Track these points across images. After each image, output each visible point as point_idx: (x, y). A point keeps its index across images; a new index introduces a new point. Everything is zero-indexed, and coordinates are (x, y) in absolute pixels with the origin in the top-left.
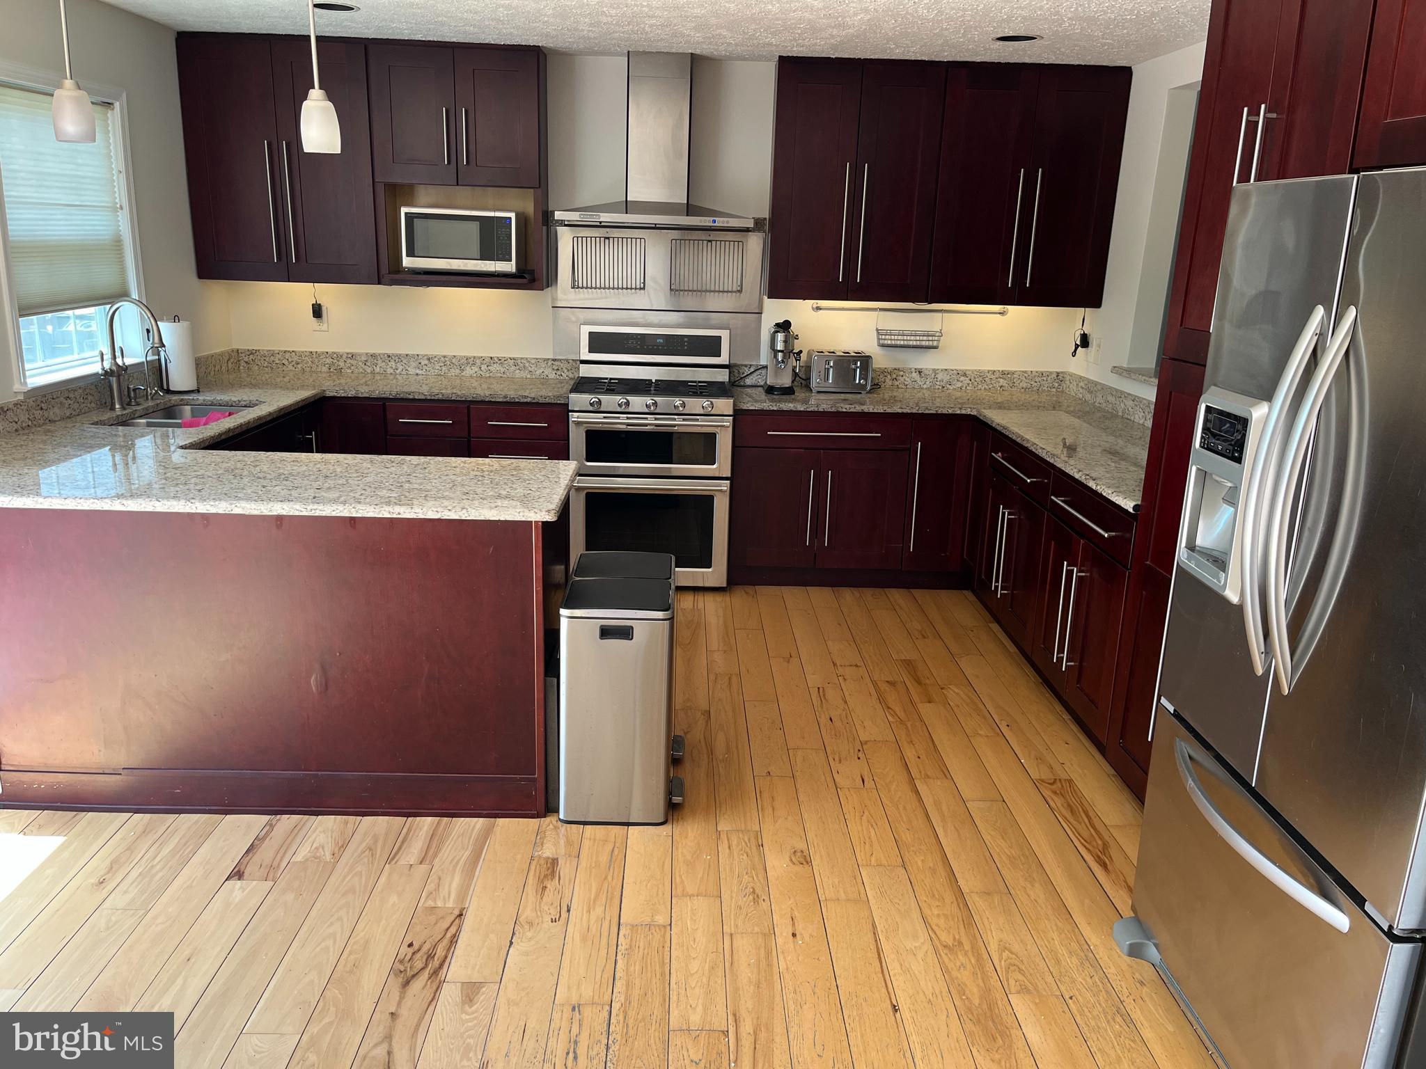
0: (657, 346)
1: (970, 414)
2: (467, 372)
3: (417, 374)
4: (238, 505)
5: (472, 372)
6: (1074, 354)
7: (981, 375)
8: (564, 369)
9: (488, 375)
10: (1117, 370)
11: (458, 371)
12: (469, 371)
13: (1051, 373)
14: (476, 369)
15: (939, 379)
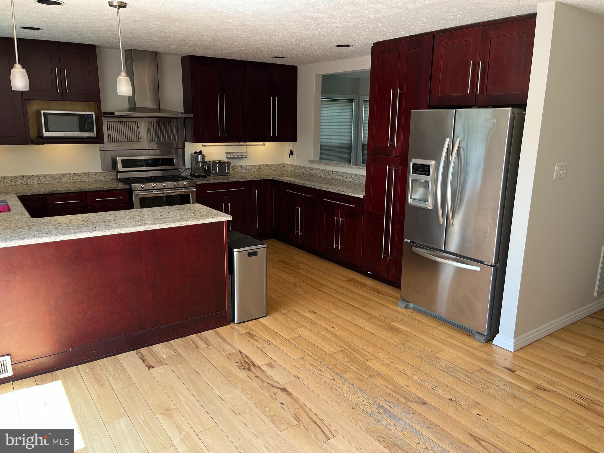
0: (150, 163)
1: (270, 179)
2: (63, 181)
3: (38, 183)
4: (123, 230)
5: (65, 180)
6: (289, 157)
7: (260, 166)
8: (108, 176)
9: (73, 181)
10: (309, 161)
11: (59, 181)
12: (64, 180)
13: (280, 164)
14: (68, 179)
15: (248, 168)
